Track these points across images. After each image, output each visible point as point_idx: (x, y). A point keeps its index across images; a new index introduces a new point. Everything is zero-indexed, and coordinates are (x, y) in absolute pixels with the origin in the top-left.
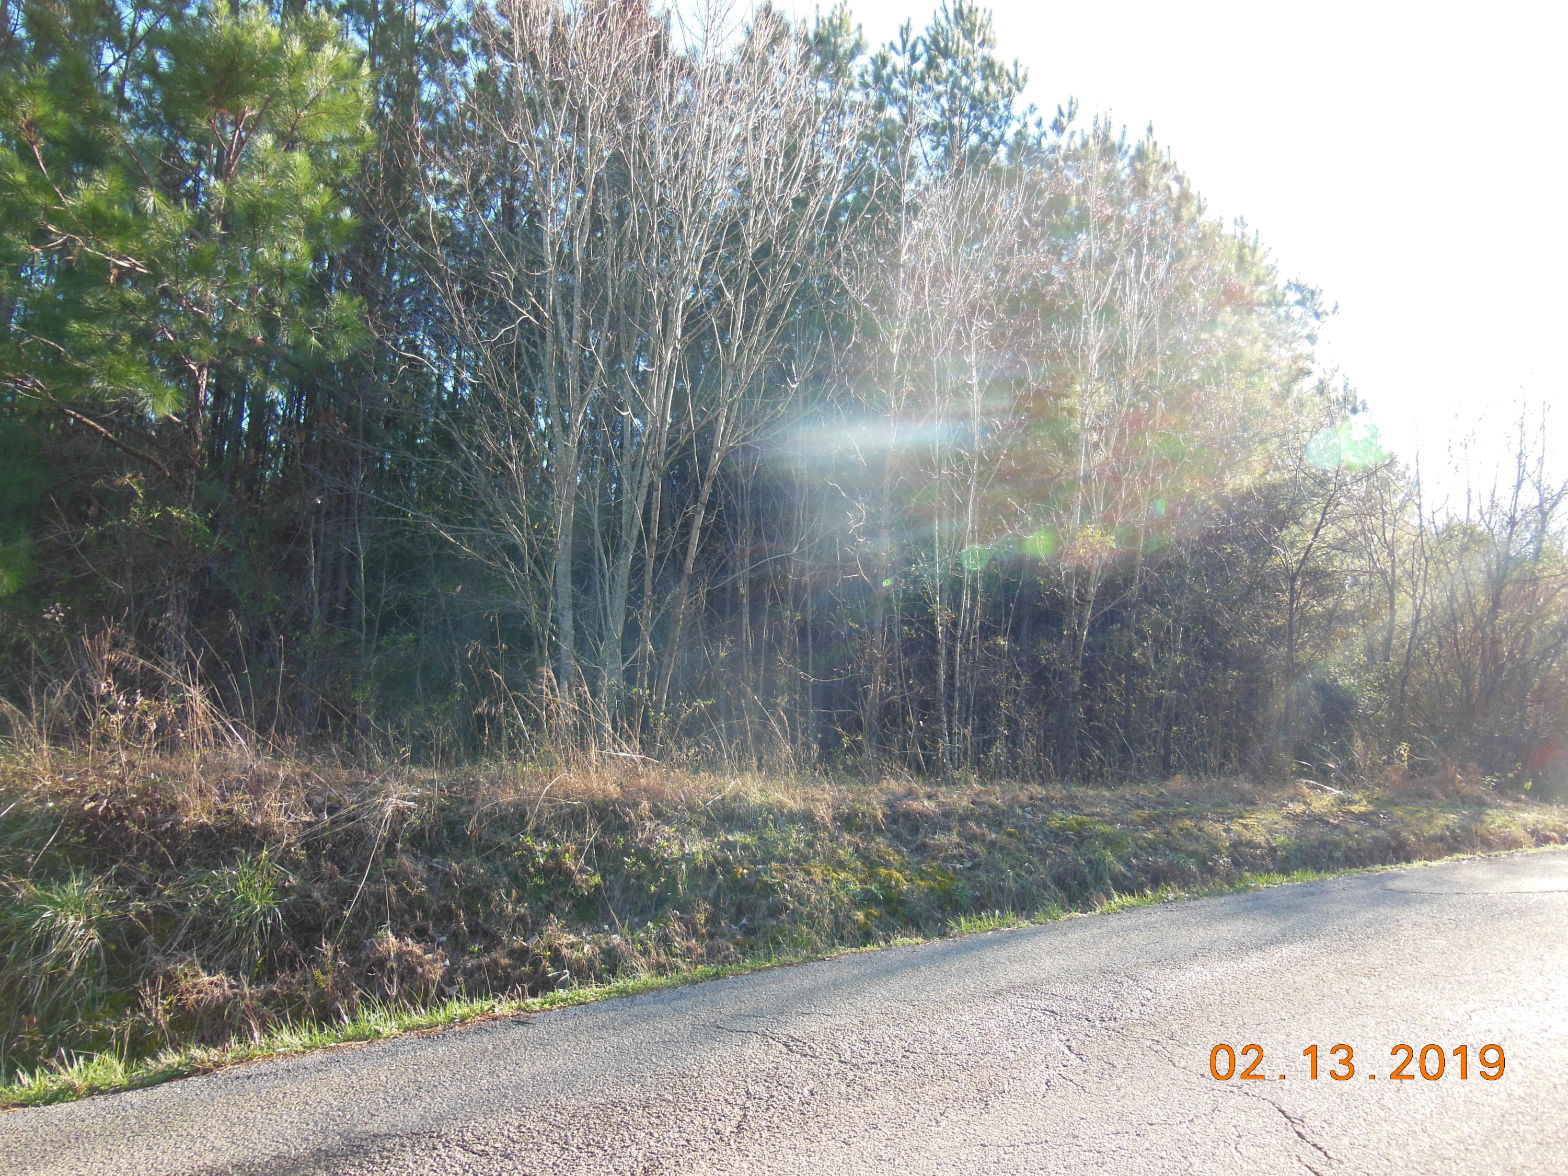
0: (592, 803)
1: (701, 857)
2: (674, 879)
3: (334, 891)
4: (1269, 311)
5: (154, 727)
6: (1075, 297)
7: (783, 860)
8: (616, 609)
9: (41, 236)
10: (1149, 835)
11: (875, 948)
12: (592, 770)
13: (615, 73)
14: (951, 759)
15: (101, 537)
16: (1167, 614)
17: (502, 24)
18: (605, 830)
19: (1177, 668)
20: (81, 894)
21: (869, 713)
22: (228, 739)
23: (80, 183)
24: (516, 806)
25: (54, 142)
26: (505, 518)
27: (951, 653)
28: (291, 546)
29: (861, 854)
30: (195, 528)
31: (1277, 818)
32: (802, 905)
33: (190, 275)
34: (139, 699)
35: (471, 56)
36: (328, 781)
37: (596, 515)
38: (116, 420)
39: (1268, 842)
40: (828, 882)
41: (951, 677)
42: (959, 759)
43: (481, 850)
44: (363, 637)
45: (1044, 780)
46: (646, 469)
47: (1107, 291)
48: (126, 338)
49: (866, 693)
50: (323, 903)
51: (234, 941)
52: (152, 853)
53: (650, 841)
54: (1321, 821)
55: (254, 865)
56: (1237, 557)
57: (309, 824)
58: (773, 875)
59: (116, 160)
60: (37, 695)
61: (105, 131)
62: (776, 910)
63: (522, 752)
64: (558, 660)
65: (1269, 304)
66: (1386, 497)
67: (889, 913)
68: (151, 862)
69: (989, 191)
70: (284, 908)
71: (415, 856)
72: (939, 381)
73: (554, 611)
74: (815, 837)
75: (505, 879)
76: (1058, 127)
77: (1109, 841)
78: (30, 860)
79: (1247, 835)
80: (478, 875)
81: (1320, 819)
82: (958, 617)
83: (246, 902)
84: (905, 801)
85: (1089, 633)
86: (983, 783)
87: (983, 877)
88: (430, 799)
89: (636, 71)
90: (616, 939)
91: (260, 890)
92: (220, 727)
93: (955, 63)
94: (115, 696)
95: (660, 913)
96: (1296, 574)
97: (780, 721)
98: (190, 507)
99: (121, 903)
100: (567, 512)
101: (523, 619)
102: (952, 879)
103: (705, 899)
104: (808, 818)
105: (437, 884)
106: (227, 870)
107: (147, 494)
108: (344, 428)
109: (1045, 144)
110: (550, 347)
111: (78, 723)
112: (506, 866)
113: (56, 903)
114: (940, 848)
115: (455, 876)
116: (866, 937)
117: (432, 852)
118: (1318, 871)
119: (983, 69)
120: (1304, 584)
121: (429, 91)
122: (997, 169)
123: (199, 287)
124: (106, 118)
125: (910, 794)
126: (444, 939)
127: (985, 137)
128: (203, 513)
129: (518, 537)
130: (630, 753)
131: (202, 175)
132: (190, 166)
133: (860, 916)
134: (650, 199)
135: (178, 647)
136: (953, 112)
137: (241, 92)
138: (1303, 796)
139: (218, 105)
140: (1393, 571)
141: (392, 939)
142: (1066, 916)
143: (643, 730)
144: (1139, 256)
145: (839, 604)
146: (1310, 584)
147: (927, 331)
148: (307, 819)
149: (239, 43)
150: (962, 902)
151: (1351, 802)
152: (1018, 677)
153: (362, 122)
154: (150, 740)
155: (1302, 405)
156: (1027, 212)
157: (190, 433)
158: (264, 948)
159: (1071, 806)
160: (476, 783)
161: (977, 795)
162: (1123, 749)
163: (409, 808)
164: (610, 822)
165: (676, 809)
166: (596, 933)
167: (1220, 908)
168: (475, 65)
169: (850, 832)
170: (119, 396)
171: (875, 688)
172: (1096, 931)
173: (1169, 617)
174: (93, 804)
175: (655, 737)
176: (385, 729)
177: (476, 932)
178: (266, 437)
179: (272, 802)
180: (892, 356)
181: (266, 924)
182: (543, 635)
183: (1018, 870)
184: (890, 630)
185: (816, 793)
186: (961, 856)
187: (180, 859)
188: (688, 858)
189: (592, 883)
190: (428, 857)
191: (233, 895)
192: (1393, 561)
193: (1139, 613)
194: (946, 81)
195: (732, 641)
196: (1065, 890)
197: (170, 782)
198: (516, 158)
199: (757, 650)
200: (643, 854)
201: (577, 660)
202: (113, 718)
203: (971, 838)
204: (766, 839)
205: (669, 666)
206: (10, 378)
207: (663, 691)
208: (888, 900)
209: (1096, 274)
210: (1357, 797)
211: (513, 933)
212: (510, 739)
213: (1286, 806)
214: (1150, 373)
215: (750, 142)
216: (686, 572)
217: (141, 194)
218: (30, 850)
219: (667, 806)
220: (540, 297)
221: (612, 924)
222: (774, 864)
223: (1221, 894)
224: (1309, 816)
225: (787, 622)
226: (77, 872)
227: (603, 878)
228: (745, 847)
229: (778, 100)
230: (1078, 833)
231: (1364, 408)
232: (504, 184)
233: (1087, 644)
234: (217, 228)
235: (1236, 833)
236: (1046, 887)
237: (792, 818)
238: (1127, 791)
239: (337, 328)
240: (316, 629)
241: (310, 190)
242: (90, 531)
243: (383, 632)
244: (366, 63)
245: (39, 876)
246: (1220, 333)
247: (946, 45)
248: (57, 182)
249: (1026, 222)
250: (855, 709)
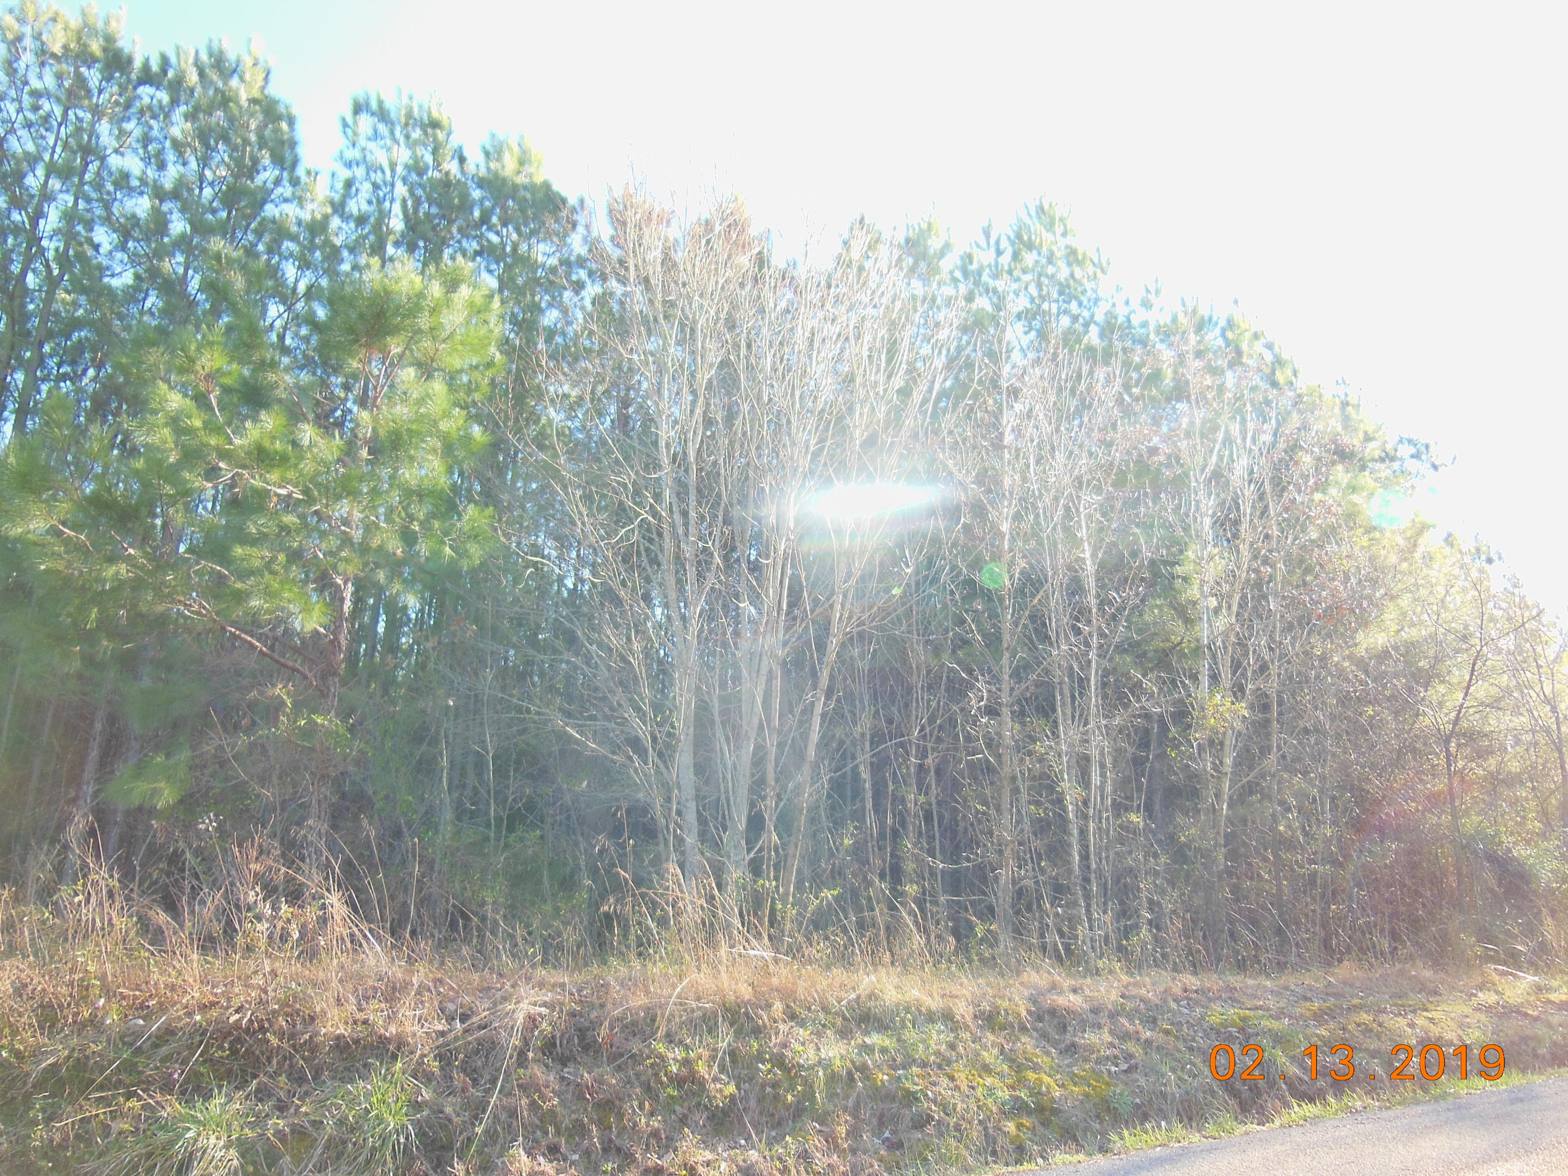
0: (724, 1005)
1: (838, 1062)
2: (811, 1087)
3: (466, 1106)
4: (1383, 466)
5: (296, 935)
6: (1182, 466)
7: (924, 1065)
8: (739, 799)
9: (212, 473)
10: (1323, 1032)
11: (1033, 1166)
12: (722, 969)
13: (723, 288)
14: (1093, 948)
15: (252, 745)
16: (1311, 782)
17: (615, 253)
18: (738, 1033)
19: (1328, 841)
20: (223, 1111)
21: (1002, 898)
22: (363, 942)
23: (248, 424)
24: (648, 1009)
25: (226, 390)
26: (629, 713)
27: (1083, 832)
28: (424, 747)
29: (1010, 1058)
30: (337, 733)
31: (1467, 1010)
32: (947, 1115)
33: (339, 498)
34: (284, 907)
35: (588, 282)
36: (459, 987)
37: (716, 705)
38: (270, 634)
39: (1460, 1038)
40: (973, 1088)
41: (1085, 857)
42: (1101, 947)
43: (613, 1058)
44: (492, 835)
45: (1195, 968)
46: (765, 658)
47: (1214, 459)
48: (282, 557)
49: (996, 879)
50: (456, 1120)
51: (368, 1162)
52: (291, 1066)
53: (785, 1045)
54: (1518, 1012)
55: (388, 1078)
56: (1381, 720)
57: (442, 1034)
58: (914, 1081)
59: (280, 401)
60: (189, 903)
61: (271, 377)
62: (921, 1122)
63: (651, 951)
64: (683, 853)
65: (1382, 460)
66: (1539, 649)
67: (1043, 1124)
68: (289, 1076)
69: (1085, 369)
70: (417, 1124)
71: (547, 1066)
72: (1051, 555)
73: (678, 803)
74: (956, 1038)
75: (638, 1090)
76: (1146, 304)
77: (1279, 1039)
78: (176, 1076)
79: (1435, 1031)
80: (610, 1085)
81: (1516, 1011)
82: (1089, 795)
83: (380, 1119)
84: (1048, 996)
85: (1229, 807)
86: (1132, 975)
87: (1142, 1082)
88: (562, 1004)
89: (742, 285)
90: (753, 1155)
91: (393, 1105)
92: (357, 932)
93: (1039, 254)
94: (260, 905)
95: (798, 1125)
96: (1451, 736)
97: (911, 913)
98: (333, 713)
99: (260, 1121)
100: (688, 704)
101: (648, 812)
102: (1107, 1084)
103: (845, 1109)
104: (948, 1017)
105: (569, 1096)
106: (362, 1084)
107: (295, 704)
108: (473, 631)
109: (1135, 322)
110: (668, 543)
111: (225, 932)
112: (638, 1075)
113: (199, 1122)
114: (1091, 1049)
115: (587, 1087)
116: (1020, 1154)
117: (564, 1061)
118: (1524, 1071)
119: (1067, 256)
120: (1459, 746)
121: (551, 317)
122: (1090, 349)
123: (346, 509)
124: (274, 365)
125: (1054, 987)
126: (576, 1157)
127: (1075, 318)
128: (344, 720)
129: (642, 730)
130: (761, 951)
131: (349, 404)
132: (339, 398)
133: (1010, 1127)
134: (759, 398)
135: (318, 852)
136: (1043, 298)
137: (388, 334)
138: (1494, 984)
139: (368, 346)
140: (1559, 728)
141: (524, 1157)
142: (1242, 1129)
143: (771, 925)
144: (1243, 421)
145: (964, 786)
146: (1466, 745)
147: (1035, 508)
148: (440, 1028)
149: (387, 293)
150: (1121, 1110)
151: (1549, 989)
152: (1156, 856)
153: (493, 349)
154: (292, 948)
155: (1431, 559)
156: (1127, 387)
157: (335, 643)
158: (397, 1168)
159: (1230, 998)
160: (606, 986)
161: (1126, 987)
162: (1279, 932)
163: (540, 1015)
164: (743, 1025)
165: (809, 1009)
166: (733, 1148)
167: (1419, 1120)
168: (592, 290)
169: (993, 1032)
170: (274, 612)
171: (1007, 872)
172: (1278, 1148)
173: (1314, 786)
174: (237, 1016)
175: (782, 931)
176: (514, 928)
177: (609, 1148)
178: (398, 639)
179: (406, 1011)
180: (1002, 535)
181: (399, 1143)
182: (667, 828)
183: (1179, 1073)
184: (1018, 811)
185: (954, 989)
186: (1116, 1057)
187: (317, 1072)
188: (825, 1064)
189: (727, 1093)
190: (560, 1067)
191: (367, 1111)
192: (1557, 718)
193: (1279, 782)
194: (1033, 271)
195: (856, 828)
196: (1235, 1096)
197: (310, 991)
198: (630, 369)
199: (882, 836)
200: (779, 1061)
201: (702, 854)
202: (259, 927)
203: (1125, 1036)
204: (905, 1041)
205: (794, 856)
206: (180, 601)
207: (789, 882)
208: (1040, 1109)
209: (1202, 443)
210: (1555, 984)
211: (647, 1150)
212: (637, 936)
213: (1476, 996)
214: (1267, 536)
215: (853, 341)
216: (808, 759)
217: (300, 430)
218: (177, 1066)
219: (801, 1007)
220: (658, 497)
221: (748, 1138)
222: (915, 1069)
223: (1417, 1102)
224: (1503, 1007)
225: (910, 805)
226: (220, 1087)
227: (738, 1087)
228: (884, 1050)
229: (876, 300)
230: (1242, 1030)
231: (1500, 558)
232: (618, 393)
233: (1228, 818)
234: (364, 453)
235: (1422, 1029)
236: (1213, 1093)
237: (931, 1018)
238: (1291, 980)
239: (469, 537)
240: (447, 829)
241: (446, 414)
242: (243, 740)
243: (511, 829)
244: (497, 298)
245: (183, 1093)
246: (1333, 491)
247: (1030, 238)
248: (229, 424)
249: (1126, 397)
250: (984, 893)
